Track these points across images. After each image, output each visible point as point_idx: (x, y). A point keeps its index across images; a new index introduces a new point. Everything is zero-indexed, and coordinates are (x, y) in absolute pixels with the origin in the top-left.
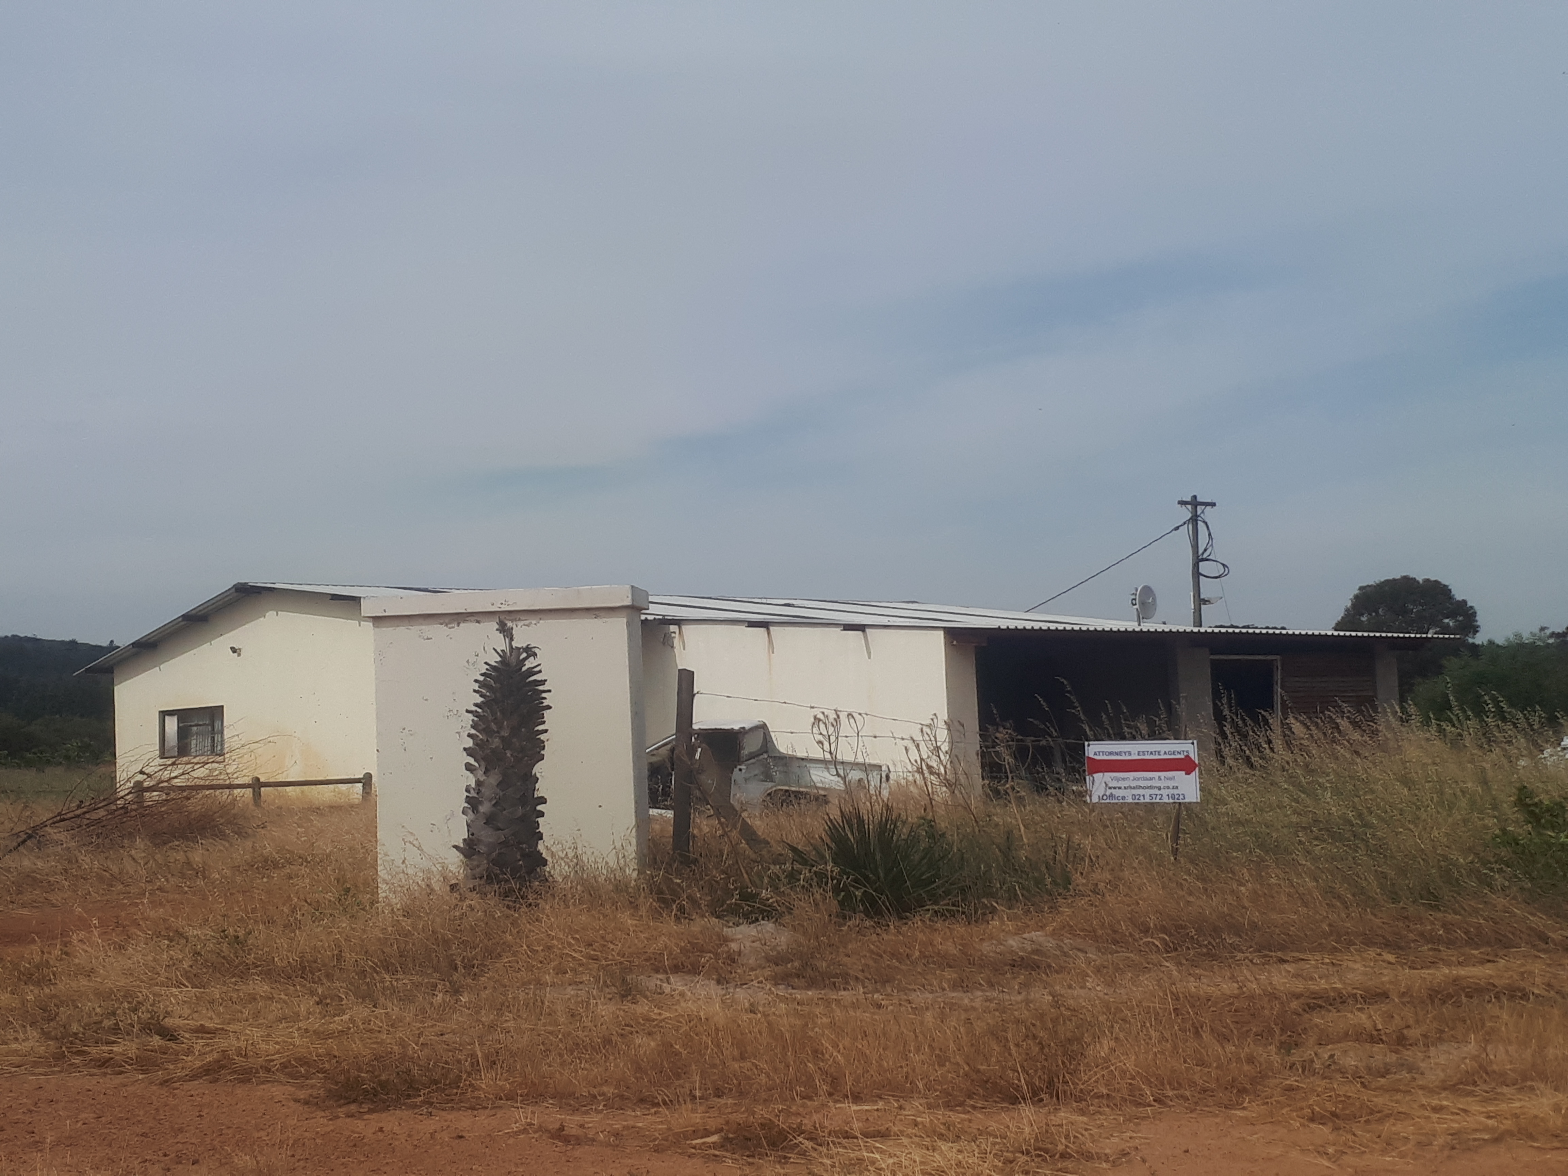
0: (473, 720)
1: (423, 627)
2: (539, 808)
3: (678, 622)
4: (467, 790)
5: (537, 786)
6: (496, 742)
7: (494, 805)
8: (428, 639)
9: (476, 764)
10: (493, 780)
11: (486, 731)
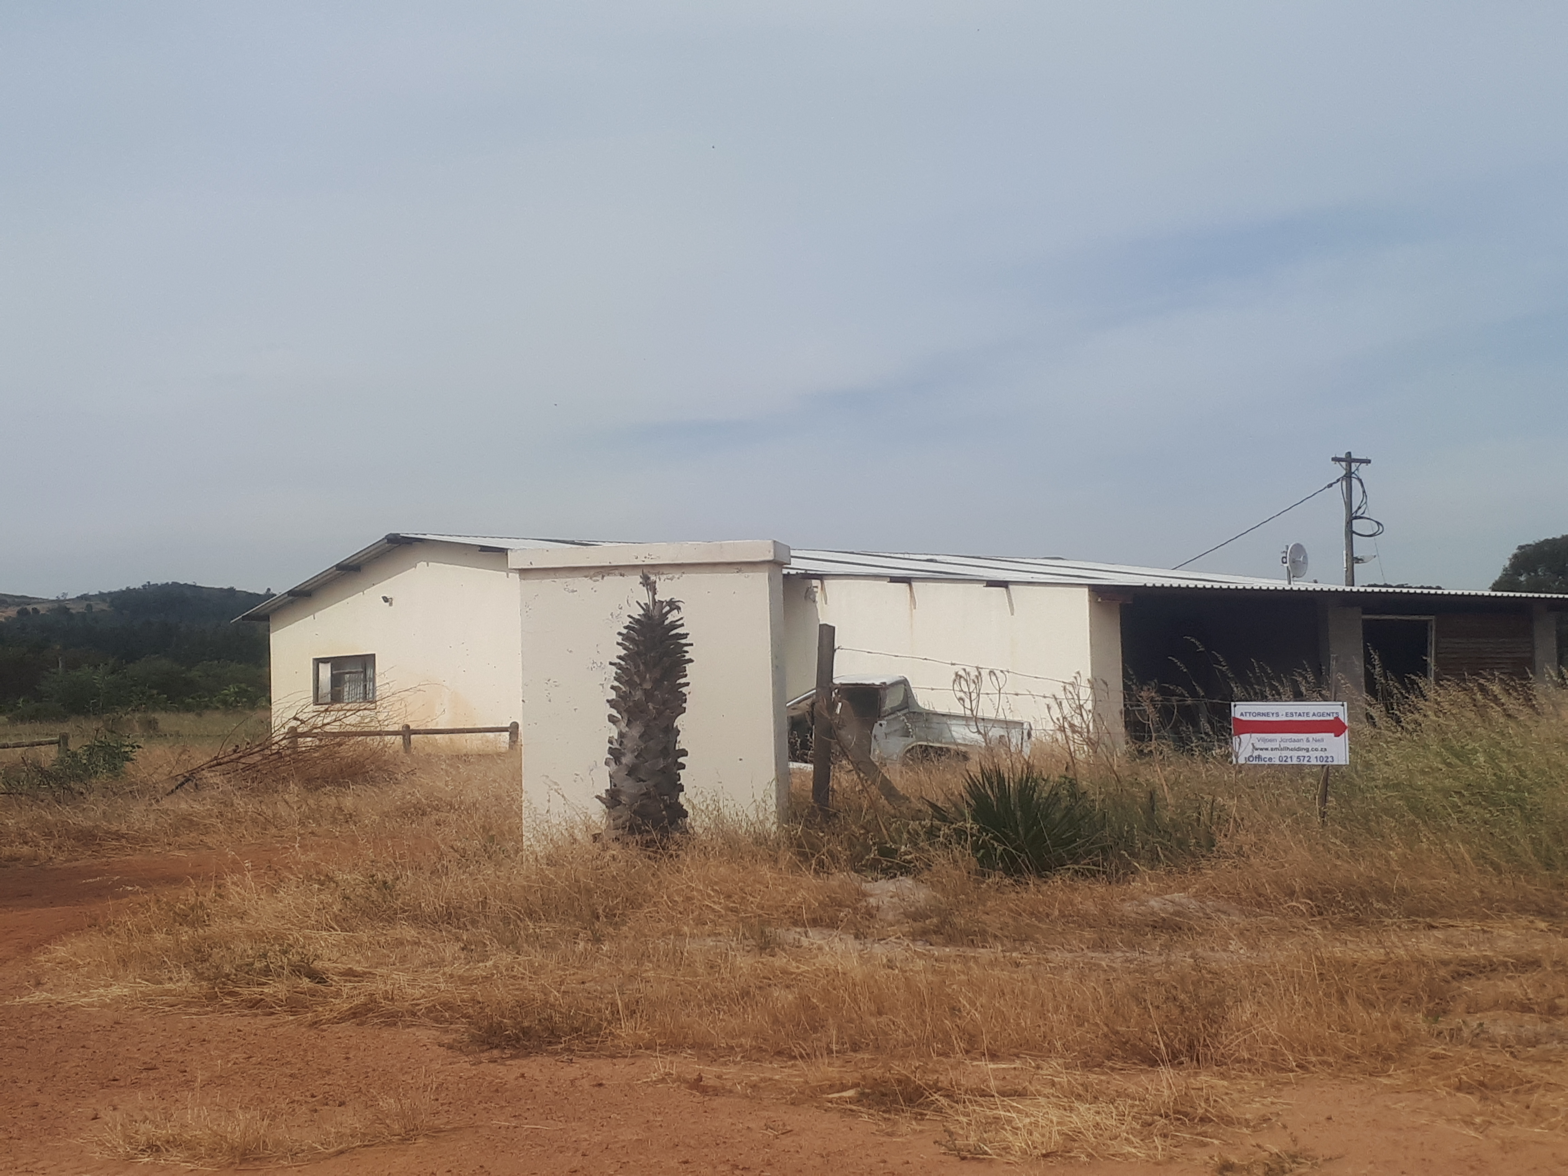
0: (616, 673)
1: (568, 580)
2: (680, 760)
3: (820, 577)
4: (610, 742)
5: (679, 738)
6: (638, 695)
7: (636, 757)
8: (573, 591)
9: (619, 716)
10: (635, 732)
11: (629, 683)
